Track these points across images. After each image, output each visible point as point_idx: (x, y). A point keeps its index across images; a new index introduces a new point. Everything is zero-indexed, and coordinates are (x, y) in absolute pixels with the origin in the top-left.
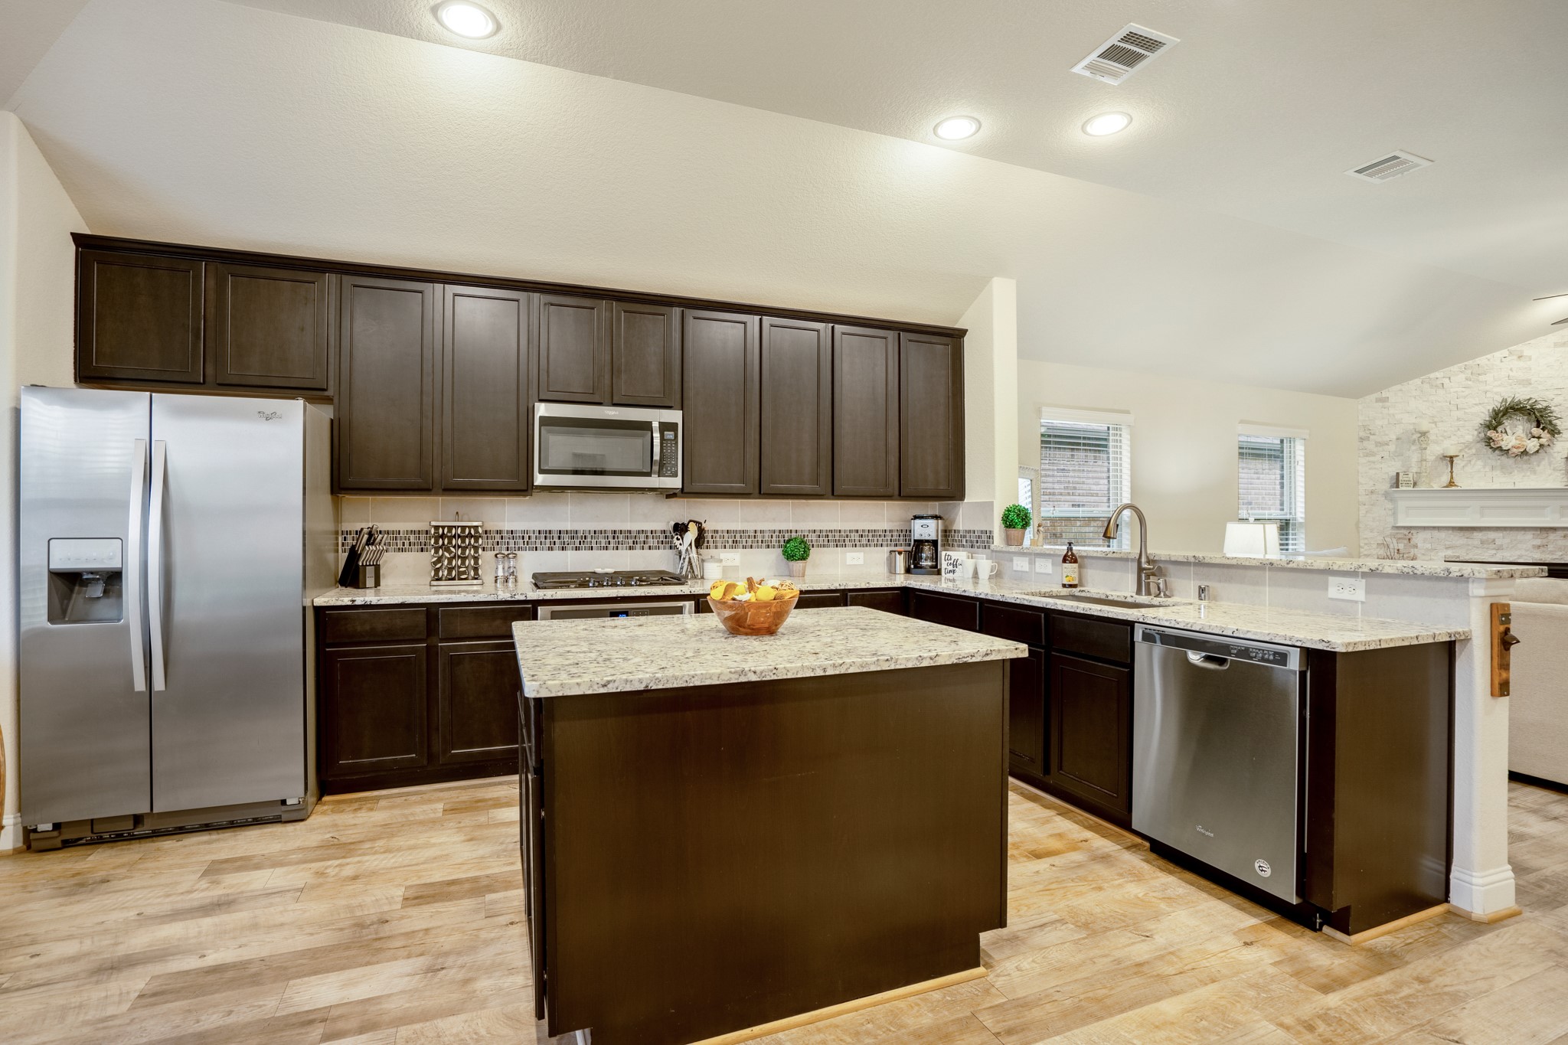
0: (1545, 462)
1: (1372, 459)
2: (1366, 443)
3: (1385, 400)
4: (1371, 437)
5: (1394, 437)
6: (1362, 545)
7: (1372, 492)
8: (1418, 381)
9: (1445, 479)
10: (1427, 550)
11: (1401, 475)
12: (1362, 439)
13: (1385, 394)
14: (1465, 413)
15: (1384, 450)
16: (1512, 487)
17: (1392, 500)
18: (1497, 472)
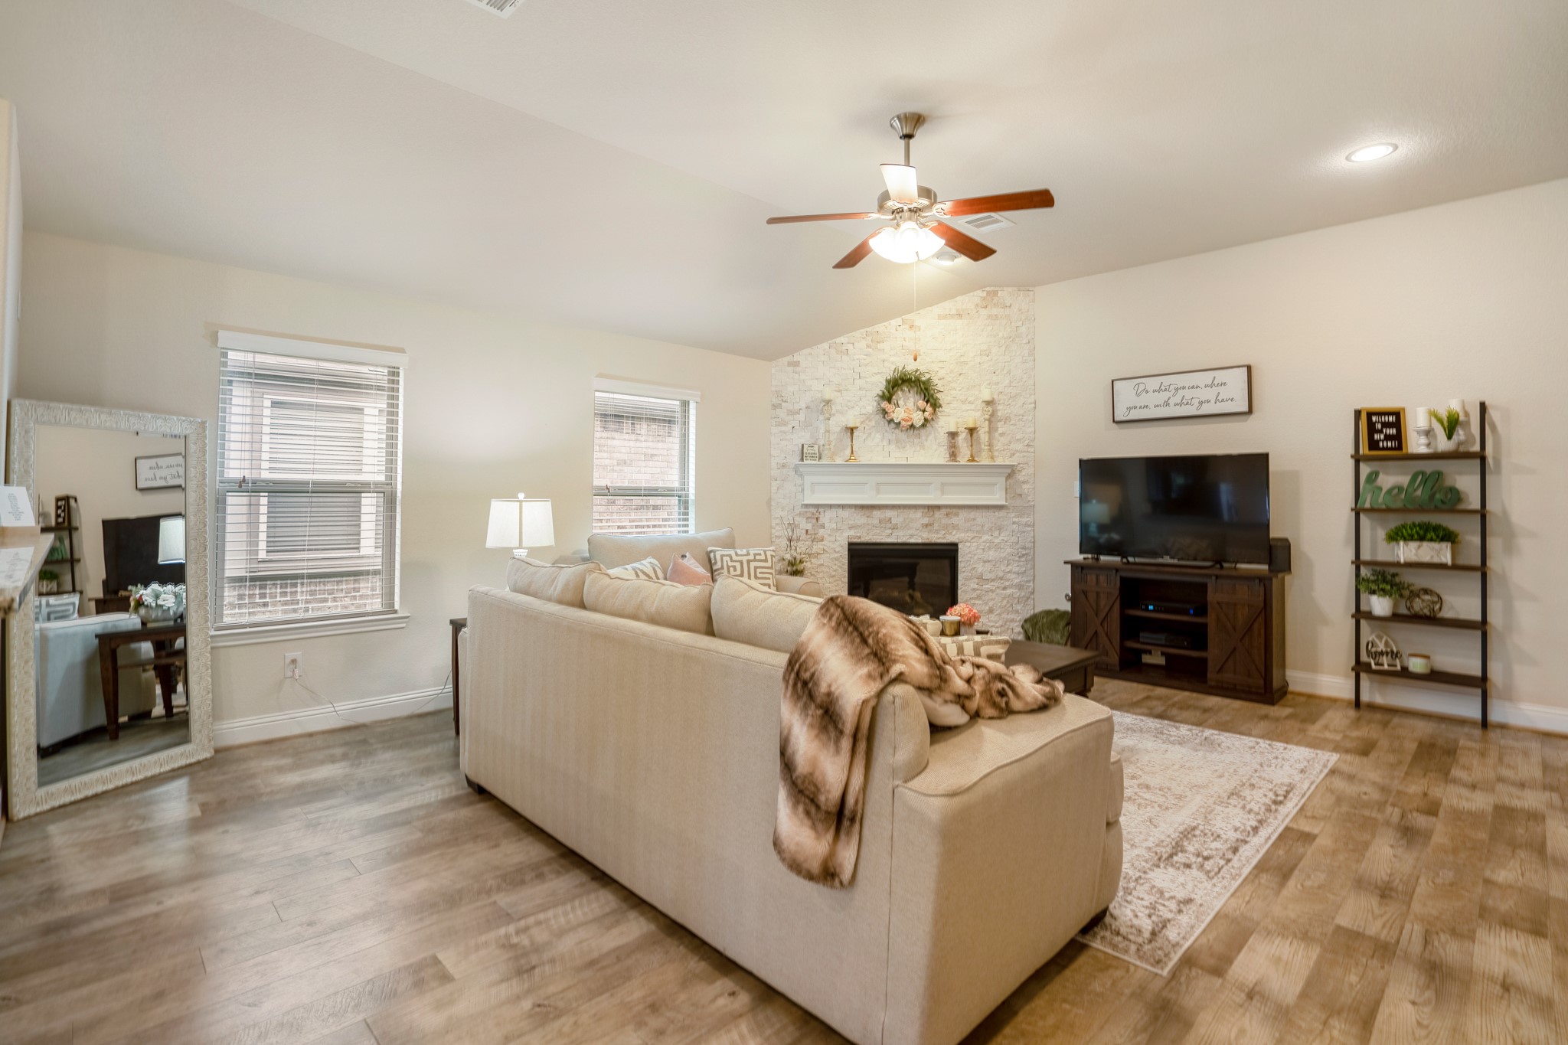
0: (931, 437)
1: (783, 428)
2: (778, 411)
3: (796, 364)
4: (783, 404)
5: (803, 406)
6: (773, 525)
7: (783, 466)
8: (825, 345)
9: (847, 452)
10: (833, 530)
11: (805, 447)
12: (775, 407)
13: (797, 357)
14: (866, 382)
15: (794, 420)
16: (904, 462)
17: (801, 475)
18: (893, 447)
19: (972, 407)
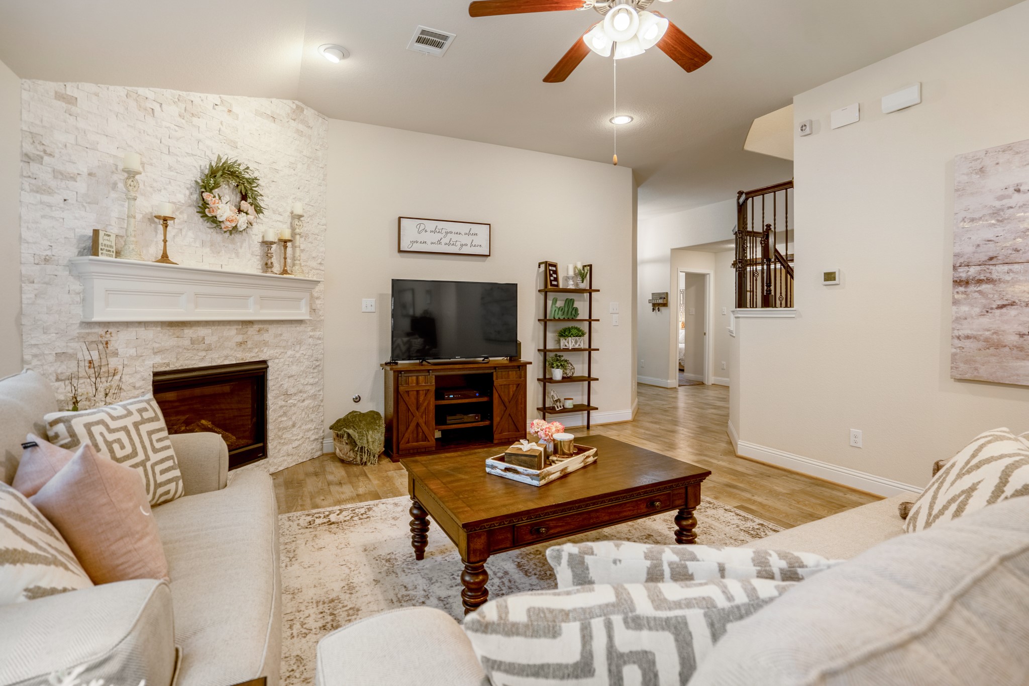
0: (245, 245)
1: (46, 198)
2: (34, 167)
3: (71, 101)
4: (46, 158)
5: (85, 171)
6: (27, 357)
7: (47, 260)
8: (121, 91)
9: (156, 250)
10: (131, 358)
11: (101, 234)
12: (28, 158)
13: (71, 89)
14: (178, 161)
15: (67, 188)
16: (219, 269)
17: (80, 277)
18: (207, 250)
19: (281, 218)
